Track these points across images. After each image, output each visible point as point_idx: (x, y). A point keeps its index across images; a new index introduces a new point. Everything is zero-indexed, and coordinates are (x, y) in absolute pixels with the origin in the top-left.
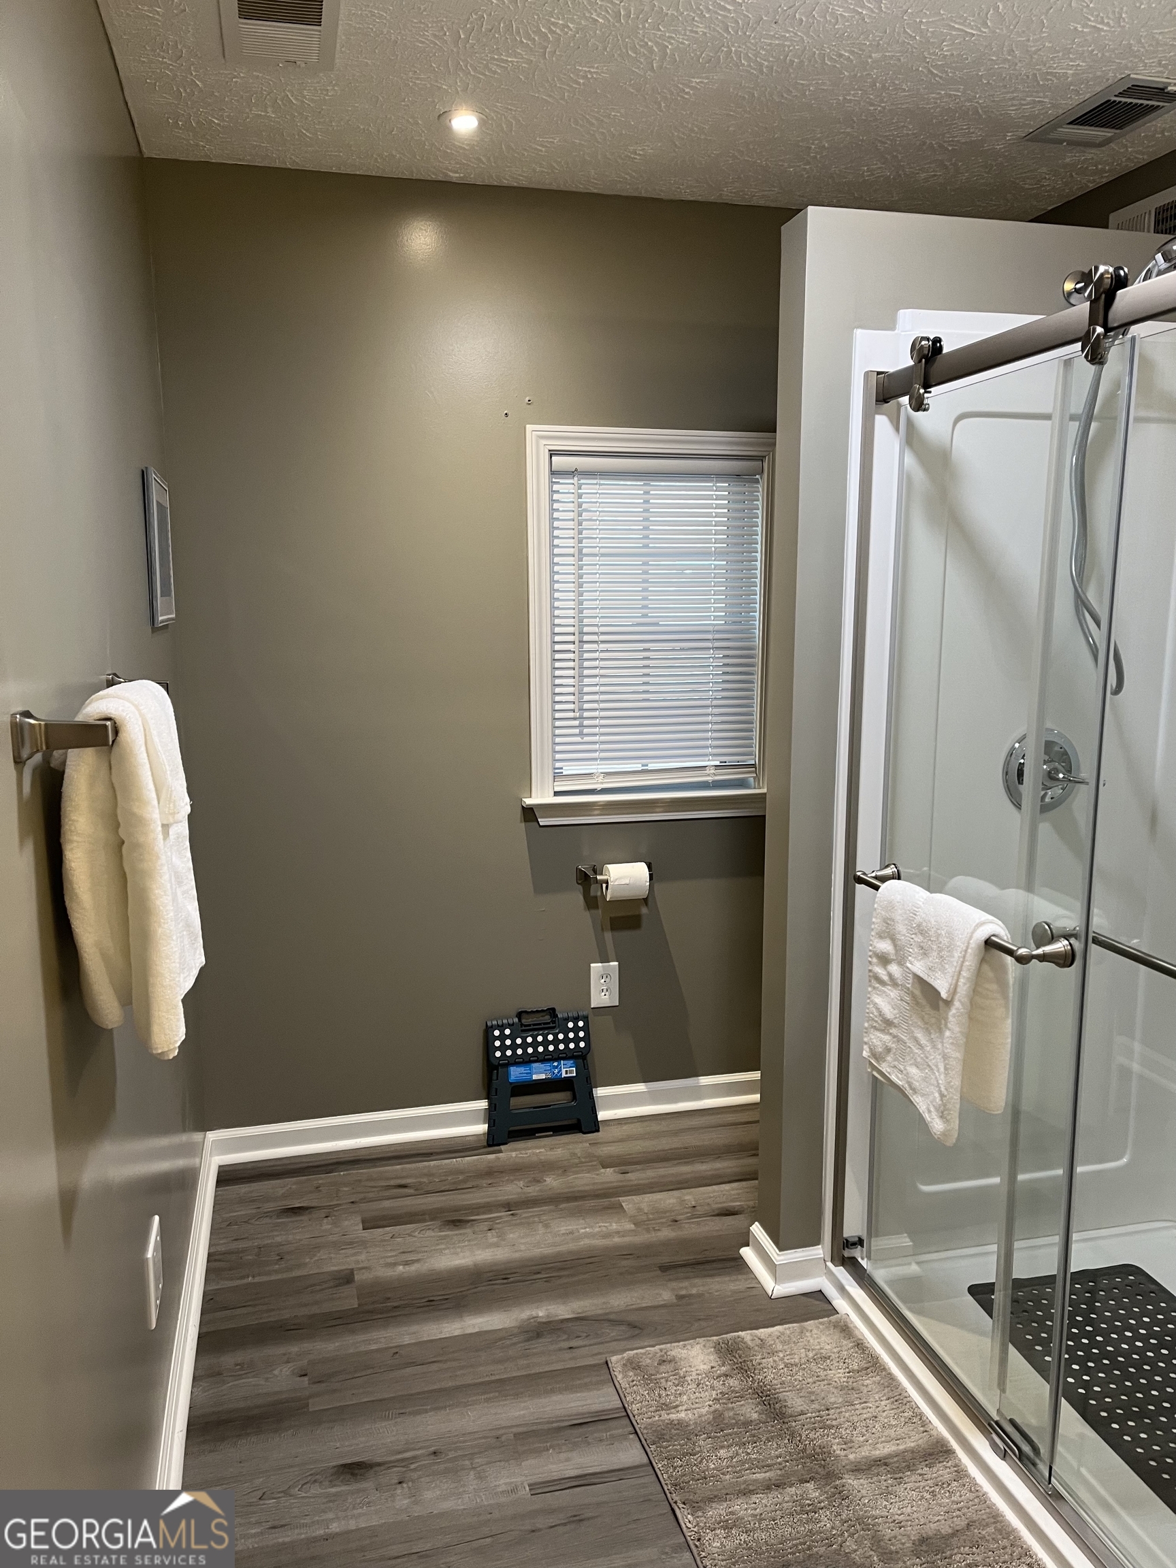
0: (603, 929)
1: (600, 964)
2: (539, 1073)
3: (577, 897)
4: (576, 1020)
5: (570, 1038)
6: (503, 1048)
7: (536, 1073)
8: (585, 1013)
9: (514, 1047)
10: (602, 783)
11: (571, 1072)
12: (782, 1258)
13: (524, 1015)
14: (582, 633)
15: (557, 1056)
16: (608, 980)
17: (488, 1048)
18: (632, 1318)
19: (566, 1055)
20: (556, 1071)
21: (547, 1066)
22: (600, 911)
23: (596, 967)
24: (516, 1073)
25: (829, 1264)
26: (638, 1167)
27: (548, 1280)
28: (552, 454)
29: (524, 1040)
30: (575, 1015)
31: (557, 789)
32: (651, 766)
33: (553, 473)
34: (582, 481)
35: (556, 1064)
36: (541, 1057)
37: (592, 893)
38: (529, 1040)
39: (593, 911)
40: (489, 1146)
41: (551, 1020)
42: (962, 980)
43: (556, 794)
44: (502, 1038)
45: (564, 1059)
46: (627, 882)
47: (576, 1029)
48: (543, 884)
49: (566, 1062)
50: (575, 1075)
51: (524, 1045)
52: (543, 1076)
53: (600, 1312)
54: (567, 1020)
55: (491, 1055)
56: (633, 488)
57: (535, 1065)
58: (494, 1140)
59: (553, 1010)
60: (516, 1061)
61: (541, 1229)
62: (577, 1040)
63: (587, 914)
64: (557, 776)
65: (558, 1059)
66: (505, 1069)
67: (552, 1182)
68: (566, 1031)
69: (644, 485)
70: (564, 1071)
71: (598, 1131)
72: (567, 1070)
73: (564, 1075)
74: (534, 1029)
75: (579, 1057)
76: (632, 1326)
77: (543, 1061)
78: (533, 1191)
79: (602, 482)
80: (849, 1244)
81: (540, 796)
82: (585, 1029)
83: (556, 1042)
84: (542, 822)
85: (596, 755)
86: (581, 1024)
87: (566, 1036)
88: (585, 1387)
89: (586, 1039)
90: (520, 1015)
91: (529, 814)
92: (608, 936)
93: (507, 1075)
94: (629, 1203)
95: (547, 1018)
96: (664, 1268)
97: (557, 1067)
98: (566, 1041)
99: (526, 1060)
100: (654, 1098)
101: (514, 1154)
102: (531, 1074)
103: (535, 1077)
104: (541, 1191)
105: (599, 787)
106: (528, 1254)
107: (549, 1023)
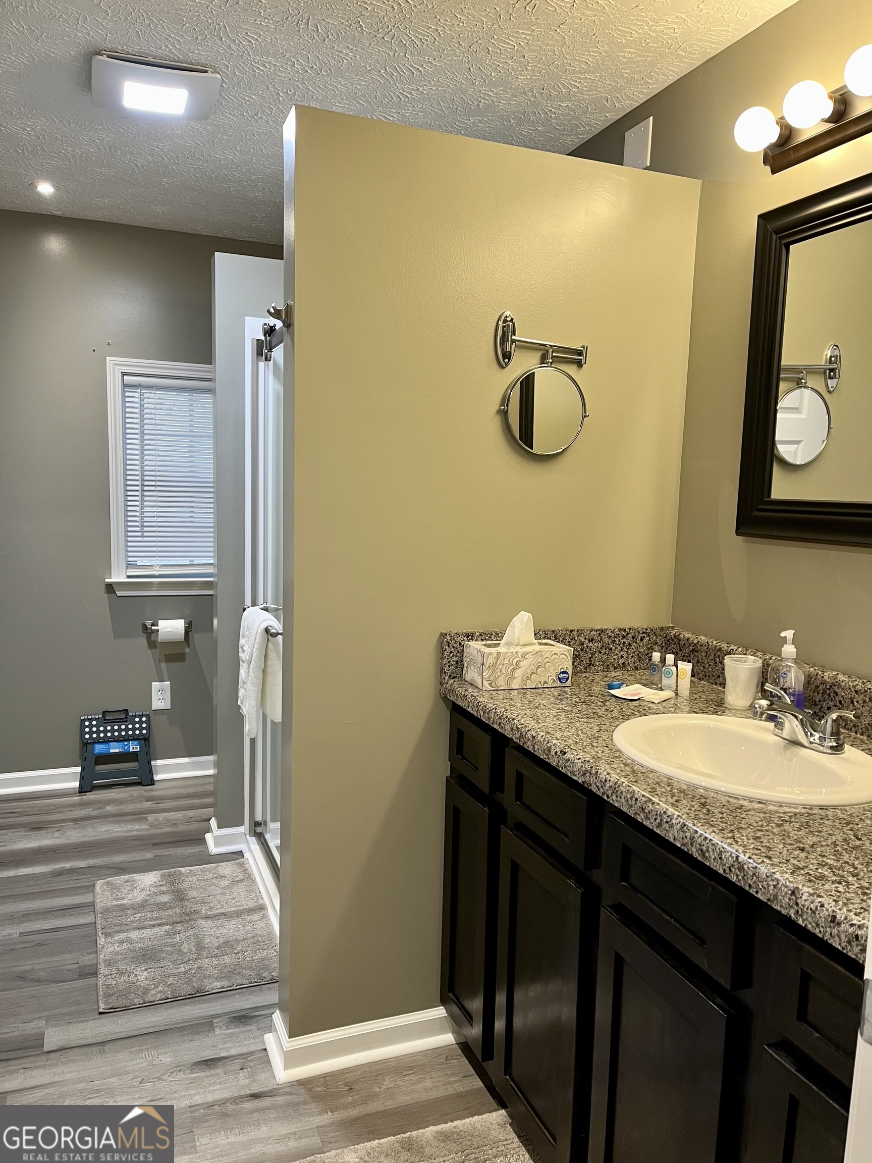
0: (160, 661)
1: (158, 683)
2: (115, 749)
3: (143, 641)
4: (141, 716)
5: (138, 728)
6: (91, 733)
7: (113, 748)
8: (148, 713)
9: (98, 732)
10: (158, 571)
11: (137, 748)
12: (219, 832)
13: (107, 713)
14: (143, 480)
15: (127, 739)
16: (163, 693)
17: (83, 733)
18: (120, 866)
19: (134, 738)
20: (126, 747)
21: (121, 744)
22: (158, 650)
23: (155, 685)
24: (99, 748)
25: (248, 836)
26: (168, 801)
27: (80, 852)
28: (124, 374)
29: (105, 728)
30: (141, 714)
31: (129, 574)
32: (195, 562)
33: (125, 385)
34: (144, 391)
35: (126, 743)
36: (116, 739)
37: (152, 639)
38: (109, 728)
39: (154, 650)
40: (80, 793)
41: (124, 716)
42: (255, 650)
43: (128, 577)
44: (91, 726)
45: (131, 740)
46: (170, 630)
47: (141, 722)
48: (119, 632)
49: (133, 742)
50: (138, 750)
51: (105, 731)
52: (117, 751)
53: (104, 864)
54: (135, 716)
55: (83, 737)
56: (184, 397)
57: (112, 744)
58: (82, 790)
59: (127, 710)
60: (98, 741)
61: (90, 829)
62: (141, 729)
63: (149, 652)
64: (129, 566)
65: (128, 740)
66: (91, 746)
67: (110, 808)
68: (134, 723)
69: (190, 395)
70: (131, 748)
71: (153, 784)
72: (134, 747)
73: (131, 750)
74: (112, 722)
75: (145, 740)
76: (120, 869)
77: (118, 741)
78: (95, 813)
79: (157, 392)
80: (258, 824)
81: (118, 576)
82: (148, 722)
83: (127, 730)
84: (119, 593)
85: (154, 554)
86: (144, 719)
87: (134, 726)
88: (78, 894)
89: (148, 728)
90: (104, 712)
91: (110, 588)
92: (164, 666)
93: (93, 749)
94: (151, 818)
95: (123, 716)
96: (154, 845)
97: (127, 745)
98: (134, 729)
99: (106, 741)
100: (195, 766)
101: (92, 797)
102: (109, 749)
103: (112, 751)
104: (100, 813)
105: (157, 573)
106: (75, 841)
107: (123, 719)
